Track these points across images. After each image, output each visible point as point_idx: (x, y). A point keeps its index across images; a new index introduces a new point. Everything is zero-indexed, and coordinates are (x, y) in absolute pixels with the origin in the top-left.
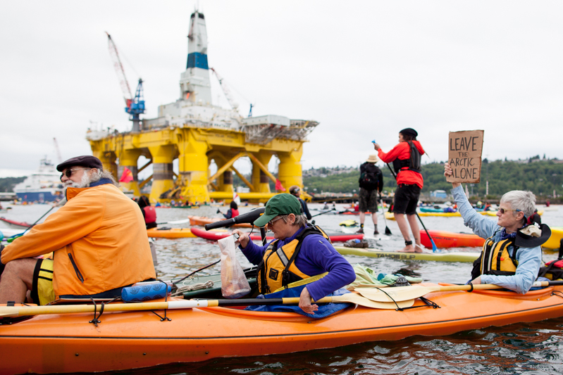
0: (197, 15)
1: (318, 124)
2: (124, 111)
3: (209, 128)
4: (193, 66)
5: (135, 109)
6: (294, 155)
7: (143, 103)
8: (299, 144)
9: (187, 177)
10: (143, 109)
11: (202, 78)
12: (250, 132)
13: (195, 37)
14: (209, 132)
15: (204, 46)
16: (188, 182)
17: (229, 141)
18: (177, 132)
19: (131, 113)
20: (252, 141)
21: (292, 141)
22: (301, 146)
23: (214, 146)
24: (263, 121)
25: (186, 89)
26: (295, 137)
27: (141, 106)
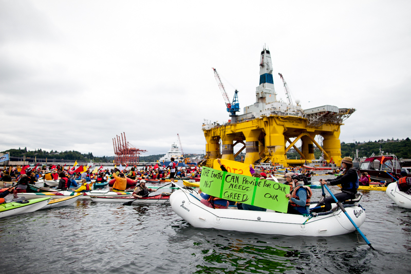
0: (265, 52)
2: (226, 110)
3: (285, 116)
4: (265, 82)
5: (233, 109)
6: (335, 133)
7: (238, 105)
8: (338, 126)
9: (272, 150)
10: (238, 109)
11: (270, 89)
12: (311, 119)
13: (265, 65)
14: (285, 119)
15: (271, 69)
16: (273, 153)
17: (297, 125)
18: (265, 120)
19: (231, 112)
20: (312, 124)
21: (334, 124)
22: (339, 128)
23: (288, 128)
25: (260, 96)
26: (336, 122)
27: (237, 107)
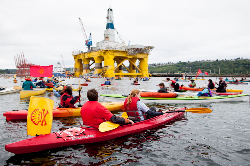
0: (110, 10)
1: (154, 47)
2: (85, 45)
3: (114, 50)
4: (109, 28)
5: (89, 44)
6: (145, 59)
7: (91, 42)
8: (147, 55)
9: (107, 68)
10: (92, 44)
11: (112, 32)
12: (129, 51)
13: (109, 18)
14: (114, 51)
15: (112, 21)
16: (107, 69)
17: (122, 55)
18: (103, 51)
19: (87, 45)
20: (130, 54)
21: (144, 54)
22: (147, 56)
23: (116, 56)
24: (134, 47)
25: (106, 36)
26: (145, 53)
27: (91, 43)
